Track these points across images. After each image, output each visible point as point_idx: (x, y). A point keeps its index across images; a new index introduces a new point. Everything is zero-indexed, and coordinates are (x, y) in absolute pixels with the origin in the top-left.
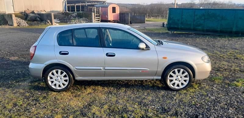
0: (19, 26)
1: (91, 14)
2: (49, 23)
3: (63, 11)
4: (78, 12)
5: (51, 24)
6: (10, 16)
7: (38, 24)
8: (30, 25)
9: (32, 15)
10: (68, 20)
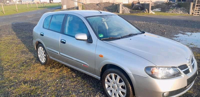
0: (123, 13)
1: (190, 4)
2: (146, 11)
3: (168, 1)
4: (179, 2)
5: (148, 12)
6: (118, 5)
7: (137, 12)
8: (132, 13)
9: (137, 4)
10: (167, 10)
